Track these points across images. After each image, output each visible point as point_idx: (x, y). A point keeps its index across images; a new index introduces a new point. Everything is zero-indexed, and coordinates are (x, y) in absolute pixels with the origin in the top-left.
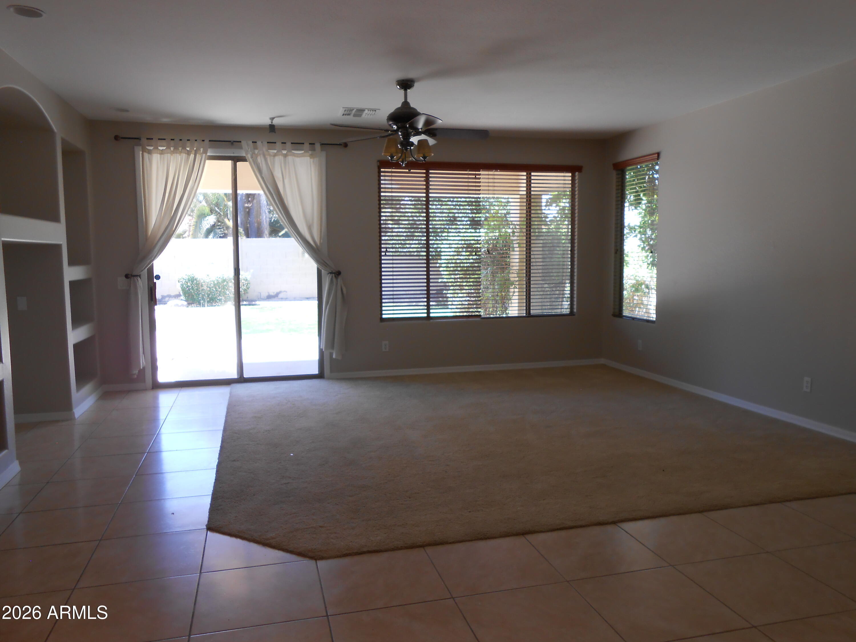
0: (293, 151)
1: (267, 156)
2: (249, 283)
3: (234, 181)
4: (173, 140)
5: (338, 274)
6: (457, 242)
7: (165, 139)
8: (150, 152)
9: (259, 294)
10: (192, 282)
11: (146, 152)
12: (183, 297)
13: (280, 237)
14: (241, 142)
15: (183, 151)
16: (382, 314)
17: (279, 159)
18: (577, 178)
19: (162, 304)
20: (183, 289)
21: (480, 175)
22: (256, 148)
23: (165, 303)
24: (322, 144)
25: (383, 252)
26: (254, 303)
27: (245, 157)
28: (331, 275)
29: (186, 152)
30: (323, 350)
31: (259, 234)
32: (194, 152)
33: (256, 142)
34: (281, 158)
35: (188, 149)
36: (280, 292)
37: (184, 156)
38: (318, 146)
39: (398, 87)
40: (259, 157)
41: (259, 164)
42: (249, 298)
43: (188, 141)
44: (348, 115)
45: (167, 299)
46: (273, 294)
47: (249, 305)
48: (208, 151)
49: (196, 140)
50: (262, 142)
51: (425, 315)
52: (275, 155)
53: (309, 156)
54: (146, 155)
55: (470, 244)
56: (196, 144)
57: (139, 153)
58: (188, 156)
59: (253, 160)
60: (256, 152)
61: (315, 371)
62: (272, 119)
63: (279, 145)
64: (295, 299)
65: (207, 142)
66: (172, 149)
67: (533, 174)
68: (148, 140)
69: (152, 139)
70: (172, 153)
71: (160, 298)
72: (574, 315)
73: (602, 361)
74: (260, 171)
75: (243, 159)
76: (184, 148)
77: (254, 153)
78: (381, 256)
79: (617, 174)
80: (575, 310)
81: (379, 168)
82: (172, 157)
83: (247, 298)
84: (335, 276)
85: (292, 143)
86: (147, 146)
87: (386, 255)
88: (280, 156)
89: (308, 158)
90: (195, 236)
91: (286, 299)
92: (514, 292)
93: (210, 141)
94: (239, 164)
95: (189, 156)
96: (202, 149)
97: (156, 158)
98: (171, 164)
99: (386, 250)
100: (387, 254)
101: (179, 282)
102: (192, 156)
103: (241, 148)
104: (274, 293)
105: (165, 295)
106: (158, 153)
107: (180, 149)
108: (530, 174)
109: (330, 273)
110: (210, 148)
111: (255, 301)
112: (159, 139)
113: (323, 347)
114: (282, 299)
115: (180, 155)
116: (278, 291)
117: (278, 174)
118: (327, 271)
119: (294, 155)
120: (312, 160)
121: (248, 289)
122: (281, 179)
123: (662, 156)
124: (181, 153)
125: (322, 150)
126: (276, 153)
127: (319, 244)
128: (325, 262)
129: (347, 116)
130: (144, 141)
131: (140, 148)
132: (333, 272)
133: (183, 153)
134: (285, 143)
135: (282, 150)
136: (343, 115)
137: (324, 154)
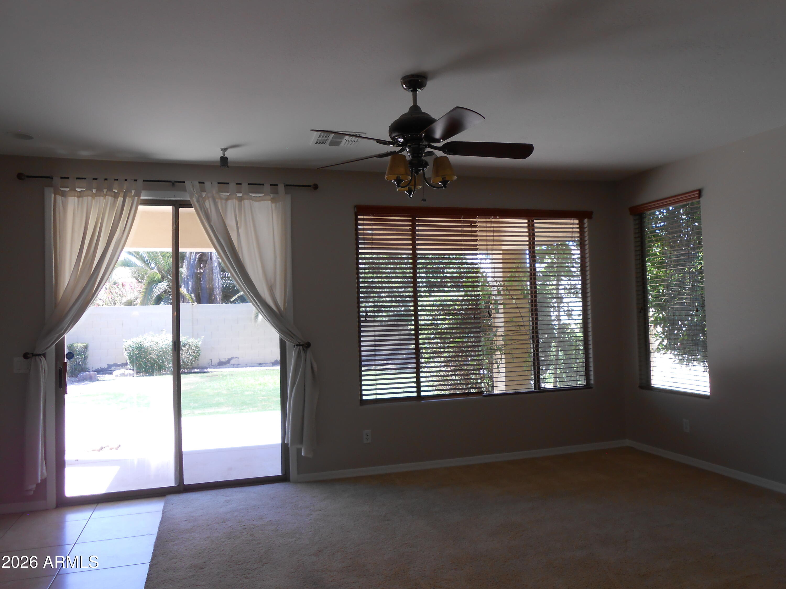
0: (251, 194)
1: (217, 200)
2: (200, 350)
3: (174, 231)
4: (96, 179)
5: (306, 346)
6: (431, 303)
7: (85, 179)
8: (64, 194)
9: (211, 360)
10: (140, 350)
11: (59, 194)
12: (130, 365)
13: (232, 302)
14: (184, 182)
15: (109, 193)
16: (362, 395)
17: (232, 204)
18: (586, 225)
19: (108, 374)
20: (130, 357)
21: (476, 222)
22: (203, 190)
23: (111, 373)
24: (286, 186)
25: (363, 317)
26: (205, 370)
27: (190, 200)
28: (298, 347)
29: (113, 194)
30: (289, 446)
31: (210, 300)
32: (122, 194)
33: (204, 183)
34: (236, 202)
35: (115, 191)
36: (232, 358)
37: (110, 199)
38: (281, 188)
39: (404, 86)
40: (207, 201)
41: (208, 210)
42: (200, 366)
43: (115, 181)
44: (323, 143)
45: (113, 368)
46: (224, 361)
47: (200, 373)
48: (142, 194)
49: (126, 180)
50: (211, 183)
51: (415, 394)
52: (227, 199)
53: (271, 200)
54: (59, 198)
55: (447, 305)
56: (126, 185)
57: (50, 196)
58: (114, 200)
59: (199, 205)
60: (204, 194)
61: (277, 471)
62: (225, 150)
63: (232, 186)
64: (247, 365)
65: (140, 182)
66: (94, 191)
67: (535, 221)
68: (63, 179)
69: (68, 178)
70: (94, 196)
71: (106, 368)
72: (592, 388)
73: (628, 443)
74: (208, 219)
75: (187, 204)
76: (110, 189)
77: (201, 196)
78: (360, 322)
79: (634, 220)
80: (592, 382)
81: (356, 215)
82: (94, 200)
83: (198, 365)
84: (304, 349)
85: (249, 184)
86: (61, 187)
87: (366, 321)
88: (234, 200)
89: (270, 202)
90: (144, 303)
91: (238, 366)
92: (501, 359)
93: (144, 181)
94: (182, 210)
95: (116, 199)
96: (133, 192)
97: (72, 202)
98: (92, 208)
99: (367, 315)
100: (368, 319)
101: (126, 350)
102: (120, 199)
103: (185, 190)
104: (225, 359)
105: (112, 364)
106: (75, 196)
107: (105, 191)
108: (533, 221)
109: (297, 345)
110: (143, 190)
111: (206, 368)
112: (77, 178)
113: (288, 440)
114: (234, 366)
115: (105, 199)
116: (230, 357)
117: (231, 223)
118: (291, 342)
119: (252, 199)
120: (273, 205)
121: (199, 356)
122: (235, 229)
123: (704, 193)
124: (106, 196)
125: (286, 193)
126: (229, 196)
127: (282, 308)
128: (290, 332)
129: (321, 145)
130: (57, 180)
131: (52, 189)
132: (301, 344)
133: (109, 196)
134: (241, 184)
135: (237, 192)
136: (316, 143)
137: (289, 198)
